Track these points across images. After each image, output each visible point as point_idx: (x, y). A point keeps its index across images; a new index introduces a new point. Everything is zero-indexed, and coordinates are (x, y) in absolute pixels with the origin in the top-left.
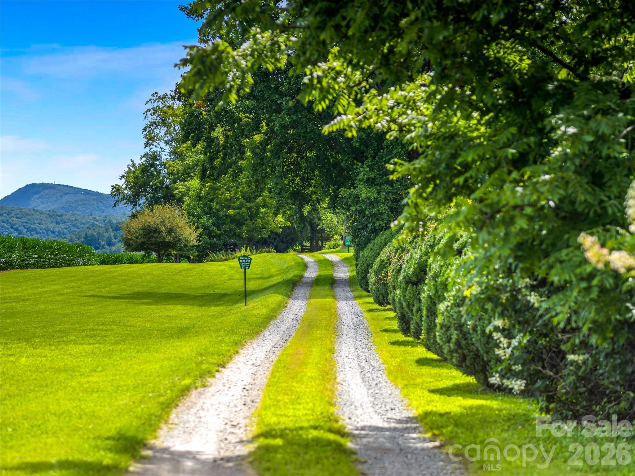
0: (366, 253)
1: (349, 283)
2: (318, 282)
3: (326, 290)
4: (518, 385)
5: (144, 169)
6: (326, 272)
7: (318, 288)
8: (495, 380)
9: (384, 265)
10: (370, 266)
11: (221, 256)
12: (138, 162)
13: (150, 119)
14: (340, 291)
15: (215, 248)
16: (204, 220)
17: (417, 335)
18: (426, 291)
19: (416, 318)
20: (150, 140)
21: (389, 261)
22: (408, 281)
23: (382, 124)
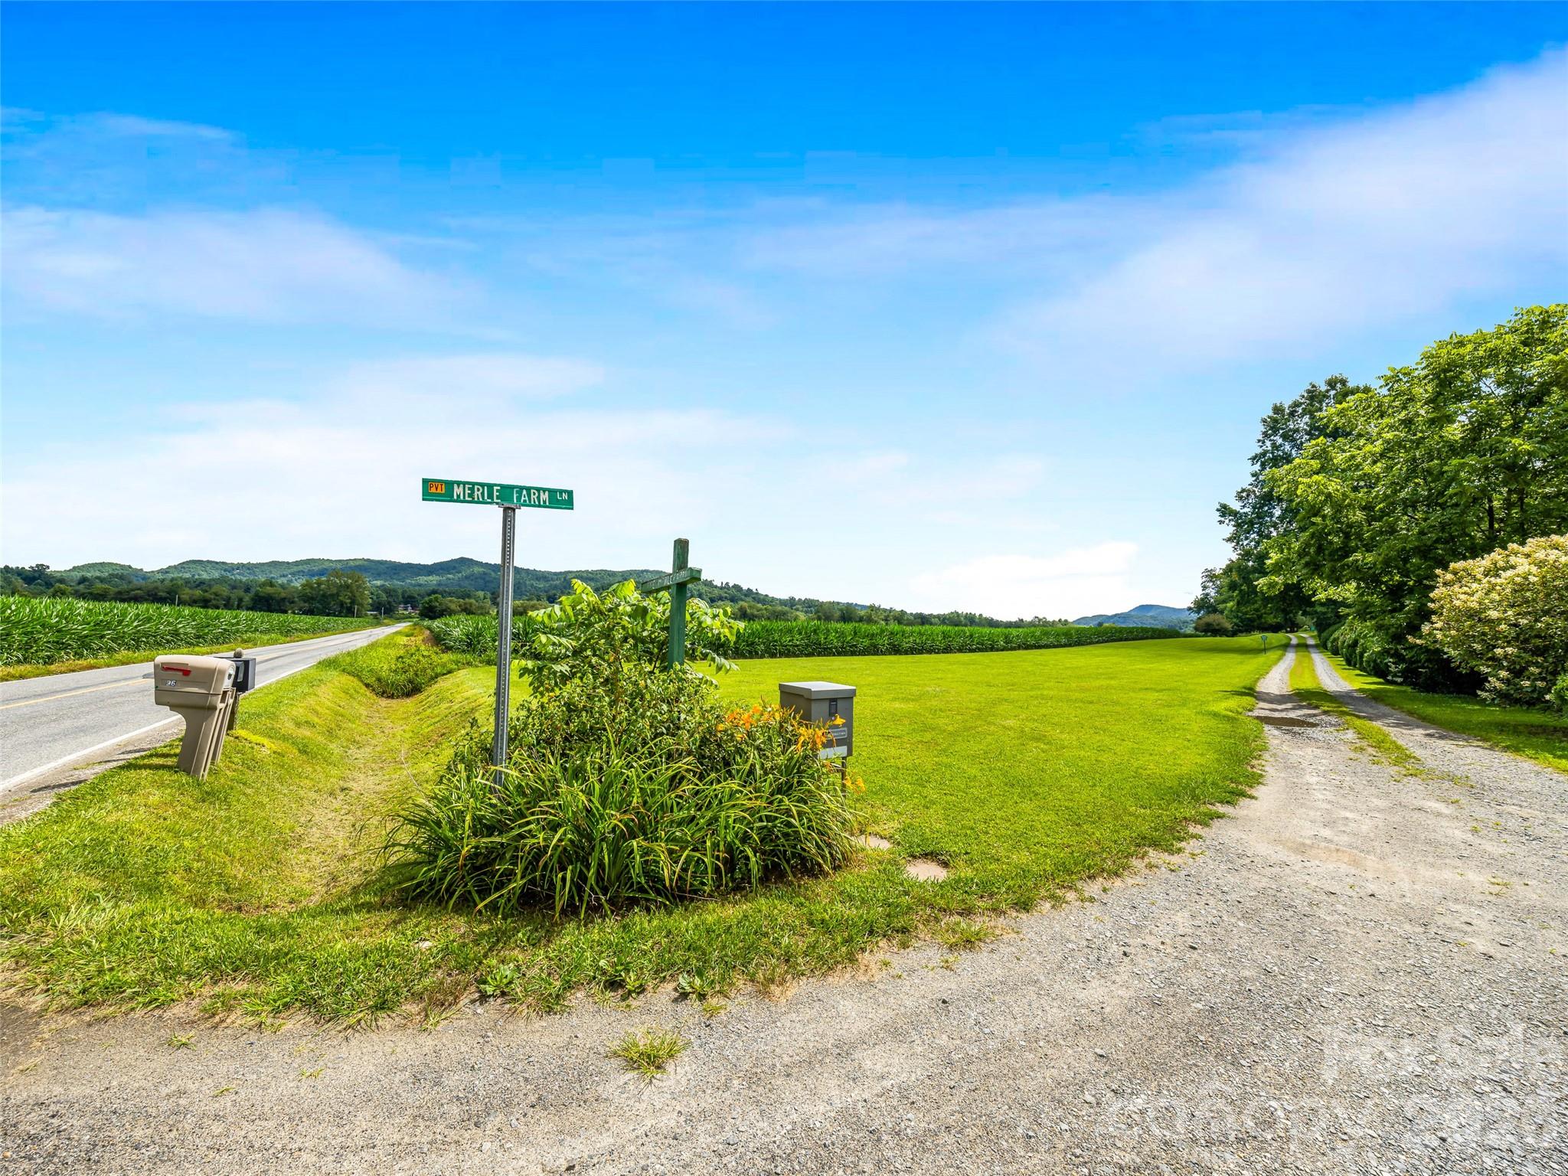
0: (1324, 634)
1: (1316, 646)
2: (1298, 646)
3: (1304, 649)
4: (1399, 680)
5: (1202, 599)
6: (1302, 641)
7: (1300, 648)
8: (1390, 678)
9: (1336, 640)
10: (1328, 639)
11: (1244, 634)
12: (1199, 597)
13: (1204, 579)
14: (1311, 650)
15: (1241, 632)
16: (1235, 620)
17: (1355, 666)
18: (1358, 650)
19: (1354, 660)
20: (1205, 588)
21: (1338, 638)
22: (1349, 646)
23: (1336, 597)
